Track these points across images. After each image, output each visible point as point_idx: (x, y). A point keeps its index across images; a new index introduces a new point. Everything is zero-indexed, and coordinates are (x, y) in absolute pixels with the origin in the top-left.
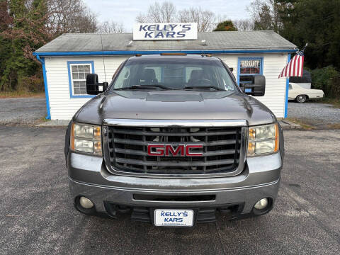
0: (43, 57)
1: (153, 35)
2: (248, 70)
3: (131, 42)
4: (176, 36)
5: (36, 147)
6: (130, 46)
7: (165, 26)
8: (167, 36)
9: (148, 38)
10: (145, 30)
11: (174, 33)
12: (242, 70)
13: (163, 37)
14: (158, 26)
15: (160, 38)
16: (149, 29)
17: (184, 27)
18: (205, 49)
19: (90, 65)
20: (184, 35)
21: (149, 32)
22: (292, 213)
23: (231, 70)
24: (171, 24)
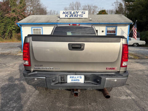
0: (21, 25)
1: (69, 16)
2: (110, 32)
3: (59, 19)
4: (78, 16)
5: (15, 64)
6: (58, 21)
7: (74, 12)
10: (65, 14)
11: (78, 15)
12: (108, 32)
14: (71, 12)
15: (72, 17)
16: (67, 13)
17: (82, 12)
18: (91, 22)
19: (41, 29)
20: (82, 16)
21: (67, 15)
22: (124, 98)
23: (103, 31)
24: (77, 11)
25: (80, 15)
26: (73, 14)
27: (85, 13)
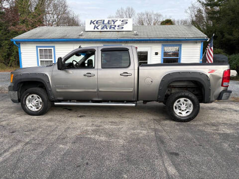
0: (19, 43)
1: (100, 27)
3: (82, 32)
4: (116, 28)
6: (81, 35)
7: (109, 21)
8: (110, 29)
9: (96, 30)
10: (94, 24)
11: (115, 26)
12: (165, 54)
13: (107, 29)
15: (105, 30)
18: (136, 38)
19: (52, 49)
21: (97, 25)
23: (156, 54)
24: (113, 19)
25: (118, 26)
26: (107, 25)
27: (127, 23)
